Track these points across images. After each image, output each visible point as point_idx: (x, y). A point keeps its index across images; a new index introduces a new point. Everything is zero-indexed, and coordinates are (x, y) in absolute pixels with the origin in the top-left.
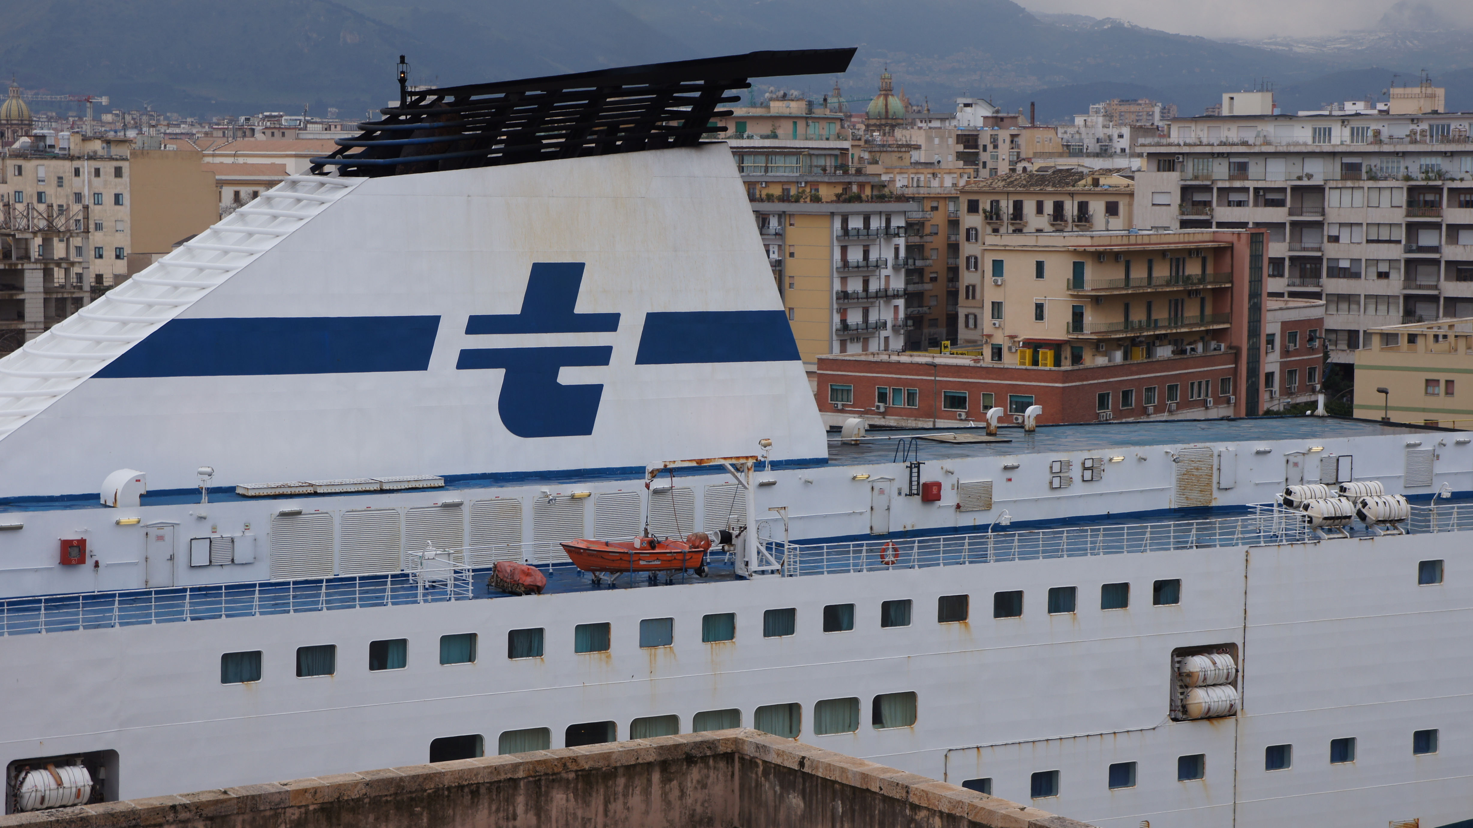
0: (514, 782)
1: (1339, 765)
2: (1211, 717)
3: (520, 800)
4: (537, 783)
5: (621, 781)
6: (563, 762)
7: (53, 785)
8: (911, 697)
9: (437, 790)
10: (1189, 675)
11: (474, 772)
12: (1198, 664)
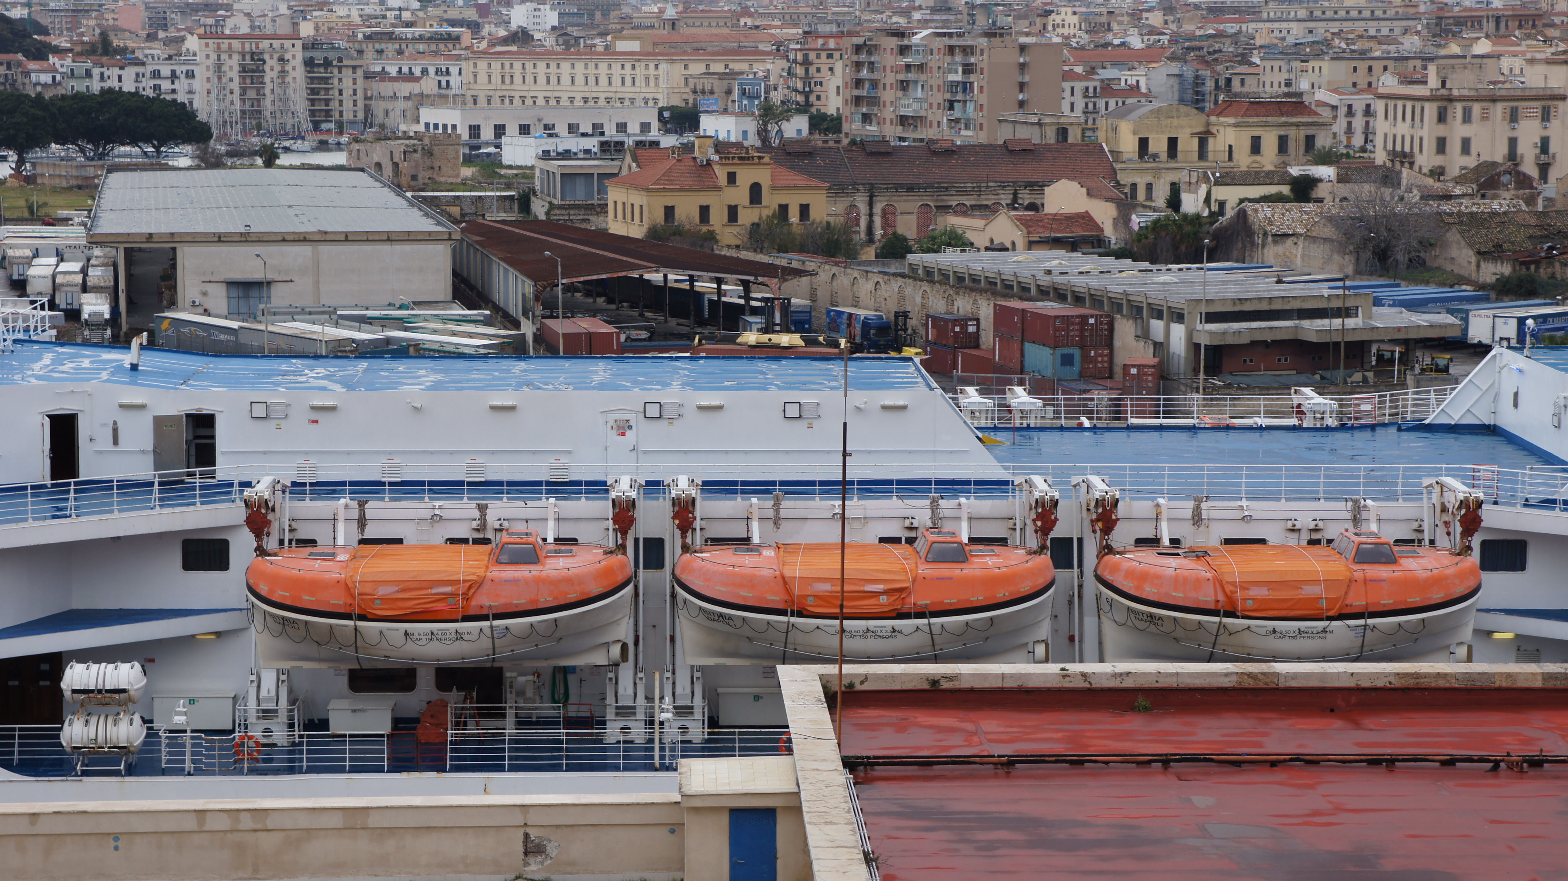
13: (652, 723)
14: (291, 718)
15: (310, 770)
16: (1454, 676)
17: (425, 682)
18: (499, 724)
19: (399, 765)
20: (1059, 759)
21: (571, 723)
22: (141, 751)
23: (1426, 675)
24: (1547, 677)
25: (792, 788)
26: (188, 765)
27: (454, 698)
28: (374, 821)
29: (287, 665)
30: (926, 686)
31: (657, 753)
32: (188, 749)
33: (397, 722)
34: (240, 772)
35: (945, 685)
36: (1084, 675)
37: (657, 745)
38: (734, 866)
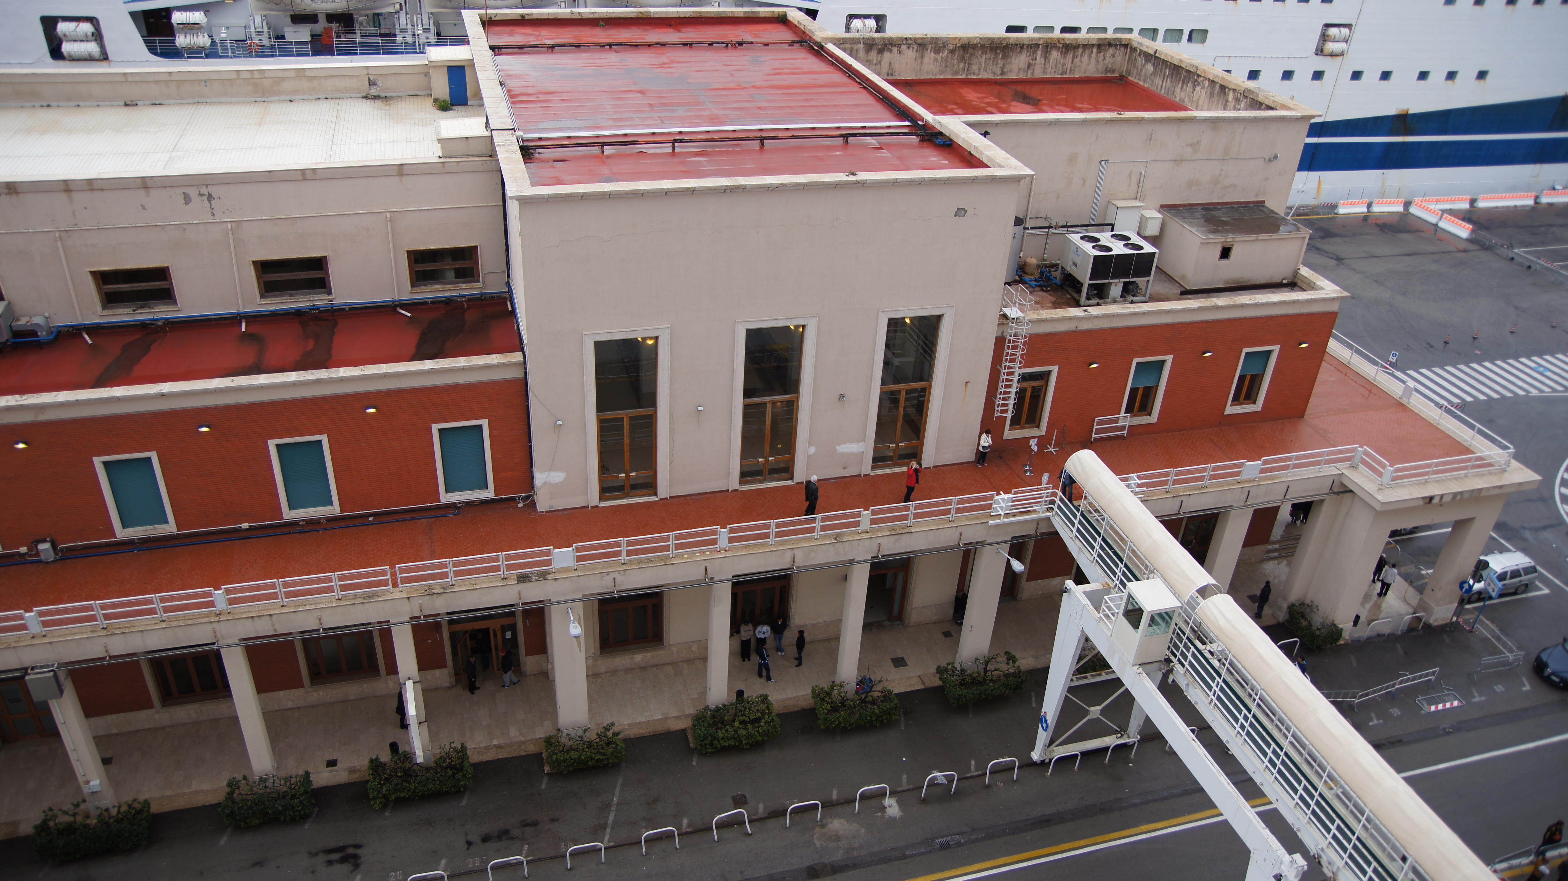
0: (1038, 45)
1: (1382, 82)
2: (1332, 55)
3: (1039, 53)
4: (1047, 47)
5: (1080, 50)
6: (1059, 40)
7: (862, 26)
8: (1206, 32)
9: (1007, 44)
10: (1328, 36)
11: (1023, 39)
12: (1333, 31)
13: (414, 35)
14: (269, 35)
15: (280, 56)
16: (714, 12)
17: (322, 19)
18: (354, 36)
19: (316, 53)
20: (571, 45)
21: (382, 35)
22: (210, 49)
23: (703, 12)
24: (745, 12)
25: (470, 58)
26: (230, 54)
27: (334, 26)
28: (308, 74)
29: (265, 13)
30: (520, 18)
31: (417, 47)
32: (229, 48)
33: (313, 36)
34: (251, 57)
35: (527, 17)
36: (579, 13)
37: (417, 44)
38: (450, 88)
